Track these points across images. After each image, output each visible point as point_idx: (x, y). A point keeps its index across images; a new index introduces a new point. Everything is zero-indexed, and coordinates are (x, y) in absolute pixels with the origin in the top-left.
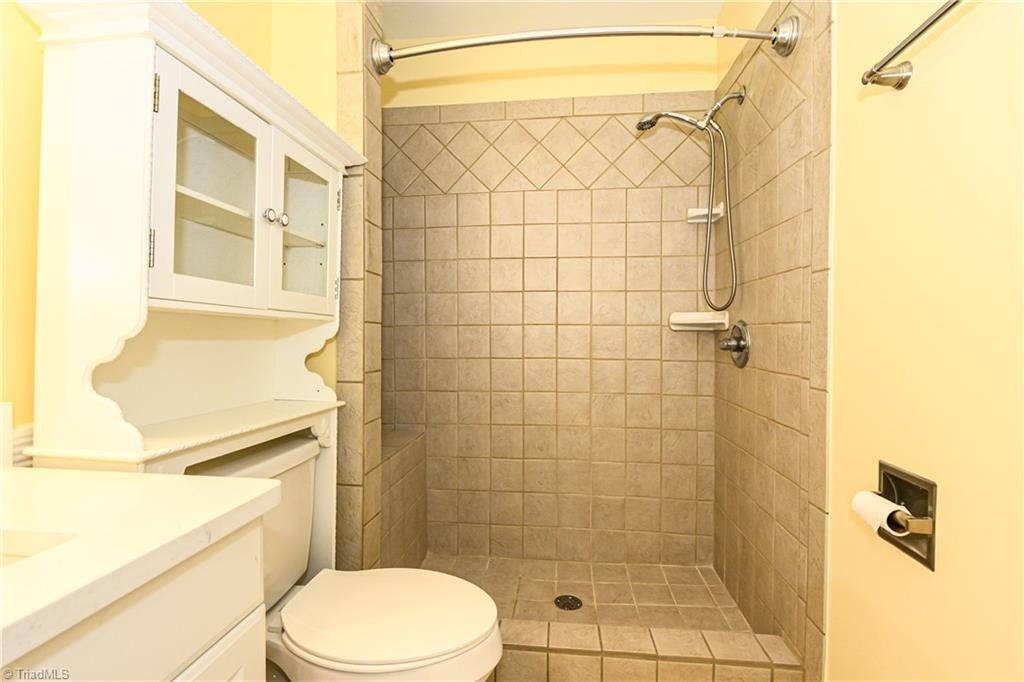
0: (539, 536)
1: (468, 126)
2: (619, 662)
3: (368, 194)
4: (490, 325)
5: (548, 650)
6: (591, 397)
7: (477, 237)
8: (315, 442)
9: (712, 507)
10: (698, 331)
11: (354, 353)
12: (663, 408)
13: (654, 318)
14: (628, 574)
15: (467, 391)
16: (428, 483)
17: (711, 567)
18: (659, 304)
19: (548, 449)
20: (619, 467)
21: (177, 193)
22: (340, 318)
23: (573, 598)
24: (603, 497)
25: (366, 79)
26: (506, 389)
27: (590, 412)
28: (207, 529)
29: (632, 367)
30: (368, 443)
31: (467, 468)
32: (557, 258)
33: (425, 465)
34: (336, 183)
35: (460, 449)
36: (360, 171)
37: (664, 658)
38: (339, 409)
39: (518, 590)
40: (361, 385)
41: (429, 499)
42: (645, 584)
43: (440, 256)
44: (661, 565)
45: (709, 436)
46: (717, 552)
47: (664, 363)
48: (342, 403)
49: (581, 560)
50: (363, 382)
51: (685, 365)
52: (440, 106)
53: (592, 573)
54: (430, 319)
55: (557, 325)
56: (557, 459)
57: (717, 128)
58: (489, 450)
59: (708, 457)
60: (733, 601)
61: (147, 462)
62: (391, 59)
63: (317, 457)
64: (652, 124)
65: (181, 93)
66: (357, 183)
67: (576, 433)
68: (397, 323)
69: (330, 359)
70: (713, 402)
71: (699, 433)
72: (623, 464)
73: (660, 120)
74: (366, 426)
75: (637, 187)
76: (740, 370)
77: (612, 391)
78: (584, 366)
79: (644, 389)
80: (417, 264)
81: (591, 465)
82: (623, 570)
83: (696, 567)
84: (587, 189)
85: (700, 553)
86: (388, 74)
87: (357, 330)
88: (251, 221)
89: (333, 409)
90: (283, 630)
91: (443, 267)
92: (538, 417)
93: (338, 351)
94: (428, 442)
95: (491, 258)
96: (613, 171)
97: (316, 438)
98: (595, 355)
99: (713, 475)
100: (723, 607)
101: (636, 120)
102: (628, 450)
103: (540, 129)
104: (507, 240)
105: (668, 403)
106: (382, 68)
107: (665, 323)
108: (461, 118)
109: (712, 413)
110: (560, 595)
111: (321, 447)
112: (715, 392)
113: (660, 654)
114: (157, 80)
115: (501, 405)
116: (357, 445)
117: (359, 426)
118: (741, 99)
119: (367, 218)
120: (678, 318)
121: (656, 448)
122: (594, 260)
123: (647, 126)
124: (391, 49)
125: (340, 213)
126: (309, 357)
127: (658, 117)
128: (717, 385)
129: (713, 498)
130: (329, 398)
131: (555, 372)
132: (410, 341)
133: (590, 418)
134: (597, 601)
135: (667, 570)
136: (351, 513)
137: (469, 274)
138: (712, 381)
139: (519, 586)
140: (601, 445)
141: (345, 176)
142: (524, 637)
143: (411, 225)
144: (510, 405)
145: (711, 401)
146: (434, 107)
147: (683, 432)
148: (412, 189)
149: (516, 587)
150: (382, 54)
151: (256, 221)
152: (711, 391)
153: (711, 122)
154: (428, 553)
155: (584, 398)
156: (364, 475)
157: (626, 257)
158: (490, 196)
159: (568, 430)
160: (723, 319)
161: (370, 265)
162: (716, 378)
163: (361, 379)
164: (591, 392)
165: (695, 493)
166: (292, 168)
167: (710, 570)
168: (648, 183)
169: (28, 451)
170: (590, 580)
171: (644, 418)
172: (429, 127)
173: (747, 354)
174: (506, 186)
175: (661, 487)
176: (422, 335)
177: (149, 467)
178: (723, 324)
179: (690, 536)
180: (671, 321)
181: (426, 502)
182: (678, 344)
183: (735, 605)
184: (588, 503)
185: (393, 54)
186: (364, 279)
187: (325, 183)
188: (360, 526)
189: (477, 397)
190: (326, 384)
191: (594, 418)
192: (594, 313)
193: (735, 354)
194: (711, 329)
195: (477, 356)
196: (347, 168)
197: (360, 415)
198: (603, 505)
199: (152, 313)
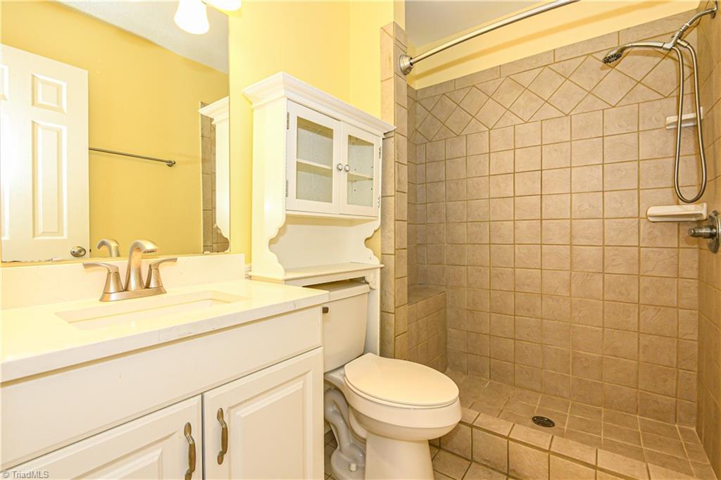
0: (527, 373)
1: (474, 88)
2: (562, 462)
3: (397, 147)
4: (490, 221)
5: (508, 438)
6: (571, 274)
7: (480, 162)
8: (367, 285)
9: (695, 377)
10: (679, 222)
11: (389, 238)
12: (641, 287)
13: (631, 210)
14: (603, 416)
15: (474, 266)
16: (448, 324)
17: (694, 429)
18: (636, 201)
19: (534, 311)
20: (597, 331)
21: (297, 162)
22: (382, 218)
23: (549, 420)
24: (581, 352)
25: (396, 80)
26: (502, 266)
27: (570, 286)
28: (294, 302)
29: (609, 252)
30: (398, 290)
31: (473, 317)
32: (542, 170)
33: (446, 312)
34: (378, 143)
35: (468, 305)
36: (393, 134)
37: (602, 470)
38: (381, 268)
39: (505, 405)
40: (393, 256)
41: (448, 334)
42: (616, 426)
43: (455, 178)
44: (638, 417)
45: (691, 314)
46: (698, 416)
47: (642, 249)
48: (383, 266)
49: (562, 397)
50: (395, 254)
51: (665, 251)
52: (455, 79)
53: (569, 408)
54: (449, 218)
55: (541, 220)
56: (542, 319)
57: (685, 45)
58: (488, 307)
59: (690, 333)
60: (707, 459)
61: (286, 280)
62: (411, 64)
63: (369, 293)
64: (618, 56)
65: (298, 117)
66: (391, 142)
67: (558, 300)
68: (428, 222)
69: (378, 241)
70: (697, 285)
71: (680, 311)
72: (601, 329)
73: (626, 51)
74: (397, 280)
75: (614, 107)
76: (715, 255)
77: (591, 271)
78: (565, 251)
79: (622, 270)
80: (440, 183)
81: (570, 326)
82: (600, 412)
83: (676, 426)
84: (567, 115)
85: (680, 414)
86: (411, 73)
87: (391, 225)
88: (332, 170)
89: (377, 268)
90: (345, 375)
91: (457, 184)
92: (526, 287)
93: (382, 237)
94: (447, 297)
95: (490, 175)
96: (590, 98)
97: (368, 283)
98: (575, 242)
99: (696, 350)
100: (693, 461)
101: (602, 56)
102: (605, 317)
103: (526, 79)
104: (503, 161)
105: (645, 282)
106: (406, 71)
107: (643, 215)
108: (470, 84)
109: (696, 295)
110: (538, 415)
111: (371, 288)
112: (699, 276)
113: (599, 465)
114: (288, 115)
115: (498, 277)
116: (391, 289)
117: (392, 280)
118: (713, 14)
119: (396, 160)
120: (653, 211)
121: (633, 319)
122: (573, 169)
123: (613, 59)
124: (411, 58)
125: (381, 160)
126: (366, 240)
127: (623, 50)
128: (700, 269)
129: (696, 369)
130: (376, 262)
131: (540, 254)
132: (436, 232)
133: (570, 290)
134: (568, 426)
135: (643, 421)
136: (388, 328)
137: (474, 187)
138: (696, 265)
139: (507, 402)
140: (580, 312)
141: (383, 139)
142: (494, 426)
143: (437, 159)
144: (505, 276)
145: (695, 283)
146: (451, 81)
147: (663, 308)
148: (437, 137)
149: (505, 403)
150: (405, 63)
151: (334, 171)
152: (694, 274)
153: (679, 41)
154: (448, 369)
155: (566, 275)
156: (395, 308)
157: (603, 164)
158: (489, 133)
159: (551, 298)
160: (701, 209)
161: (399, 187)
162: (699, 263)
163: (393, 253)
164: (571, 269)
165: (675, 362)
166: (353, 140)
167: (691, 432)
168: (624, 102)
169: (250, 273)
170: (567, 412)
171: (622, 294)
172: (447, 94)
173: (718, 240)
174: (501, 124)
175: (638, 352)
176: (443, 229)
177: (287, 282)
178: (701, 214)
179: (672, 398)
180: (649, 213)
181: (446, 336)
182: (657, 233)
183: (709, 463)
184: (569, 356)
185: (412, 61)
186: (394, 196)
187: (373, 145)
188: (393, 337)
189: (480, 271)
190: (374, 254)
191: (573, 290)
192: (573, 210)
193: (709, 240)
194: (694, 219)
195: (480, 243)
196: (385, 134)
197: (393, 273)
198: (583, 360)
199: (288, 216)
